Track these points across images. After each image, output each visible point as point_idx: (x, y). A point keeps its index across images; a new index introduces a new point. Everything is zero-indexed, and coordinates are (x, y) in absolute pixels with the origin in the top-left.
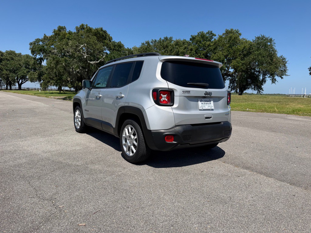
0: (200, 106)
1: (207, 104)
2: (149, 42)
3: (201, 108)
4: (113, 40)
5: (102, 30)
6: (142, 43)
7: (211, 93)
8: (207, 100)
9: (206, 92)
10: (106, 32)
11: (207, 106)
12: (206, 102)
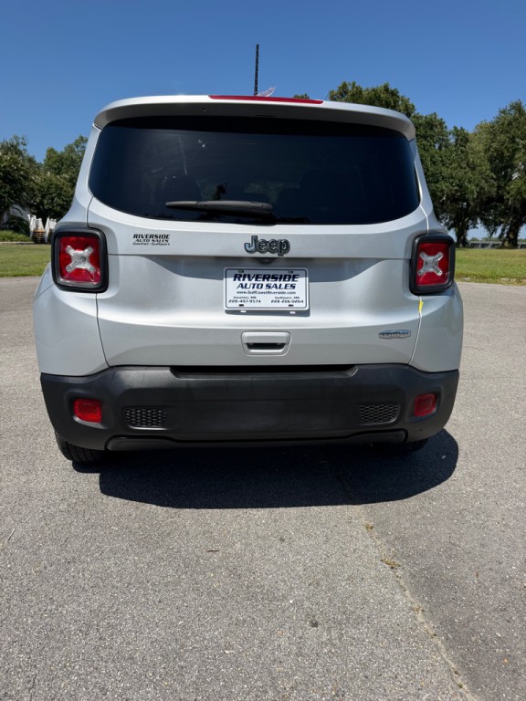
0: (230, 297)
1: (274, 290)
2: (521, 103)
3: (236, 305)
4: (416, 112)
5: (386, 89)
6: (502, 109)
7: (287, 242)
8: (271, 273)
9: (255, 238)
10: (397, 92)
11: (272, 297)
12: (265, 282)
